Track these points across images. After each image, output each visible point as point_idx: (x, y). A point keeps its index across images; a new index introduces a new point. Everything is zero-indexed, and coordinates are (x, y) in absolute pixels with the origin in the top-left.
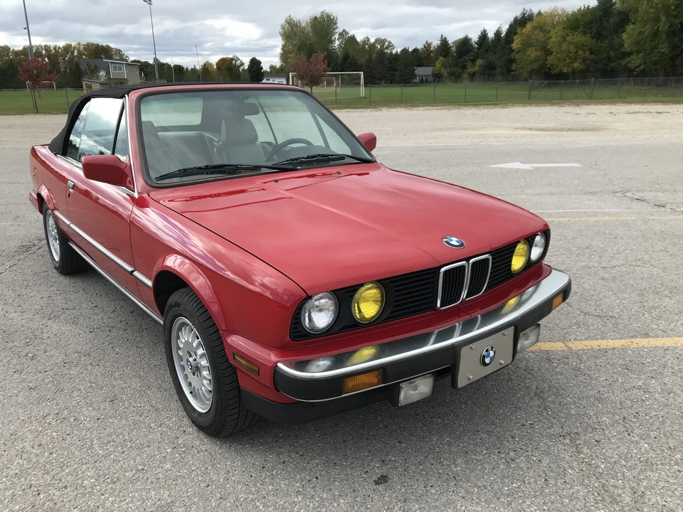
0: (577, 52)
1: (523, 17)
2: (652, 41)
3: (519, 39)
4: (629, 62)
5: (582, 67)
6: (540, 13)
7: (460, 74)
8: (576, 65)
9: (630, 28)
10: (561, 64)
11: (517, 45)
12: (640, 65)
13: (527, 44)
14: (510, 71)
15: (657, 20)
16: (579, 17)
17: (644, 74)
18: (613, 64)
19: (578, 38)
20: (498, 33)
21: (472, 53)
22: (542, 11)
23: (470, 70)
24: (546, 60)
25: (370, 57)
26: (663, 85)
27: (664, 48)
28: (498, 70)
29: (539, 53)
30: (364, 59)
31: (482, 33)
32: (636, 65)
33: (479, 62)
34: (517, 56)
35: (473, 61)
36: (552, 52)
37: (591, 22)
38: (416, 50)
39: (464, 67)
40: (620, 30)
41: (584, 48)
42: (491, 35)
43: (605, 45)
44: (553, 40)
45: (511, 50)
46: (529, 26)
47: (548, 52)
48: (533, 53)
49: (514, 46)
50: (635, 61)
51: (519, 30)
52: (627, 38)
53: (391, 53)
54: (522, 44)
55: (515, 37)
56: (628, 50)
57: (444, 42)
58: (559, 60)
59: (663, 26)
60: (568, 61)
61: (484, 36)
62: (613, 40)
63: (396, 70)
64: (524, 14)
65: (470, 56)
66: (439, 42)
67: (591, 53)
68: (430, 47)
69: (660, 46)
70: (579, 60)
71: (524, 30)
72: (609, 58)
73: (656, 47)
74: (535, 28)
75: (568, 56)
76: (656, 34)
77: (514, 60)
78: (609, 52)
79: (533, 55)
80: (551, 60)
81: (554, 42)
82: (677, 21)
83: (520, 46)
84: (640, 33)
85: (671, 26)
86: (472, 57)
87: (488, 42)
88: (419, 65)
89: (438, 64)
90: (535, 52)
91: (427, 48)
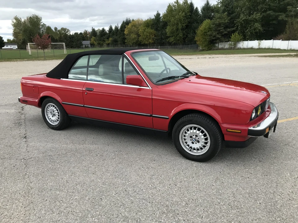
0: (150, 36)
1: (127, 21)
2: (176, 32)
3: (127, 30)
4: (169, 40)
5: (153, 41)
6: (133, 20)
7: (102, 44)
8: (150, 41)
9: (168, 27)
10: (145, 40)
11: (126, 32)
12: (173, 41)
13: (130, 32)
14: (124, 43)
15: (177, 24)
16: (148, 22)
17: (175, 44)
18: (164, 41)
19: (149, 30)
20: (116, 28)
21: (107, 35)
22: (134, 19)
23: (107, 42)
24: (139, 38)
25: (61, 36)
26: (182, 48)
27: (181, 35)
28: (119, 42)
29: (136, 36)
30: (57, 37)
31: (110, 27)
32: (172, 41)
33: (111, 39)
34: (126, 37)
35: (108, 38)
36: (141, 35)
37: (153, 24)
38: (81, 33)
39: (104, 41)
40: (164, 28)
41: (152, 34)
42: (113, 28)
43: (160, 33)
44: (140, 30)
45: (124, 34)
47: (139, 35)
48: (133, 36)
50: (172, 39)
51: (126, 26)
52: (168, 31)
53: (70, 35)
54: (128, 32)
55: (125, 29)
56: (169, 36)
57: (93, 30)
58: (144, 39)
59: (180, 27)
60: (147, 39)
61: (111, 28)
62: (162, 31)
63: (73, 42)
64: (127, 20)
65: (106, 36)
66: (92, 30)
67: (155, 36)
69: (180, 34)
70: (151, 39)
71: (129, 26)
72: (162, 38)
73: (178, 34)
74: (132, 26)
75: (147, 37)
76: (177, 29)
77: (126, 39)
78: (161, 36)
79: (133, 37)
80: (140, 38)
81: (141, 32)
82: (184, 25)
83: (127, 33)
84: (173, 29)
85: (182, 27)
86: (107, 37)
87: (113, 31)
88: (83, 40)
89: (92, 39)
90: (134, 35)
91: (86, 33)
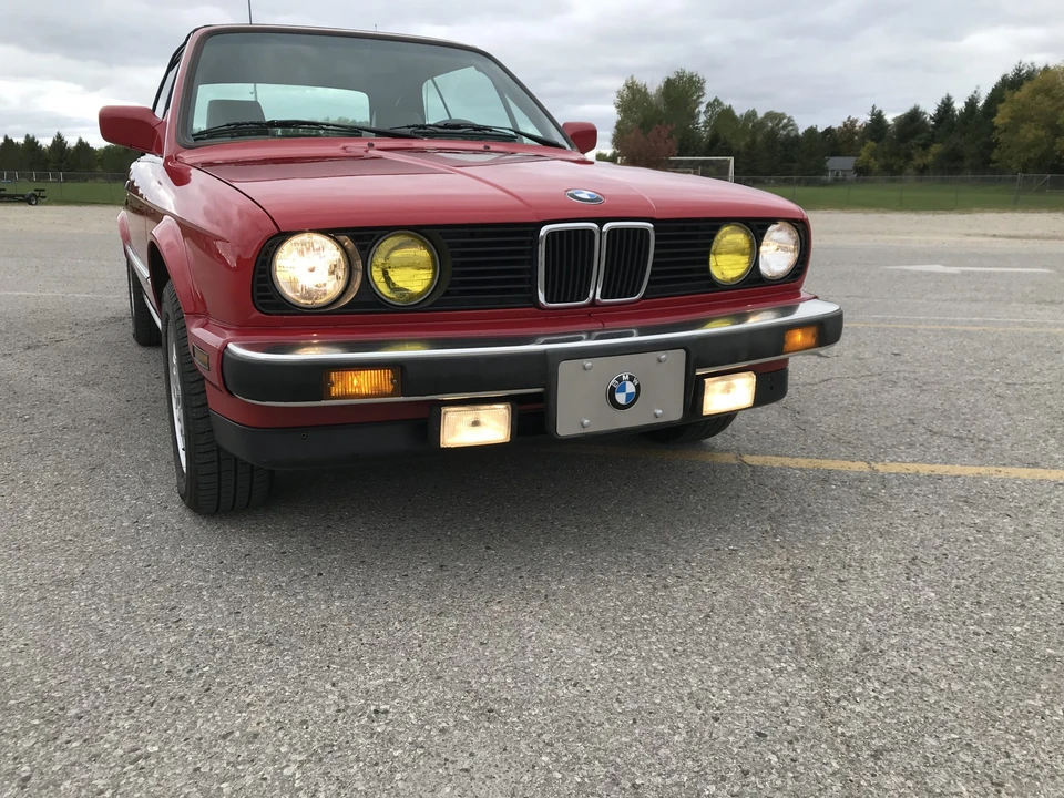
1: (1016, 74)
3: (1007, 109)
6: (1047, 69)
7: (901, 167)
11: (1003, 118)
13: (1019, 119)
14: (988, 161)
20: (971, 103)
21: (925, 135)
22: (1051, 66)
23: (918, 161)
24: (1054, 143)
25: (754, 141)
28: (968, 162)
29: (1042, 133)
30: (742, 143)
31: (943, 102)
33: (936, 148)
34: (999, 137)
35: (925, 146)
38: (829, 131)
39: (909, 157)
42: (959, 105)
45: (995, 128)
46: (1026, 88)
47: (1057, 131)
48: (1029, 133)
49: (998, 120)
51: (1007, 93)
53: (788, 135)
54: (1011, 118)
55: (1000, 106)
57: (878, 118)
61: (946, 106)
63: (794, 161)
64: (1020, 70)
65: (920, 139)
66: (869, 118)
68: (854, 126)
71: (1017, 95)
74: (1036, 91)
77: (992, 146)
79: (1030, 136)
83: (1007, 120)
86: (923, 141)
87: (953, 116)
88: (834, 154)
89: (864, 152)
90: (1033, 131)
91: (849, 127)
